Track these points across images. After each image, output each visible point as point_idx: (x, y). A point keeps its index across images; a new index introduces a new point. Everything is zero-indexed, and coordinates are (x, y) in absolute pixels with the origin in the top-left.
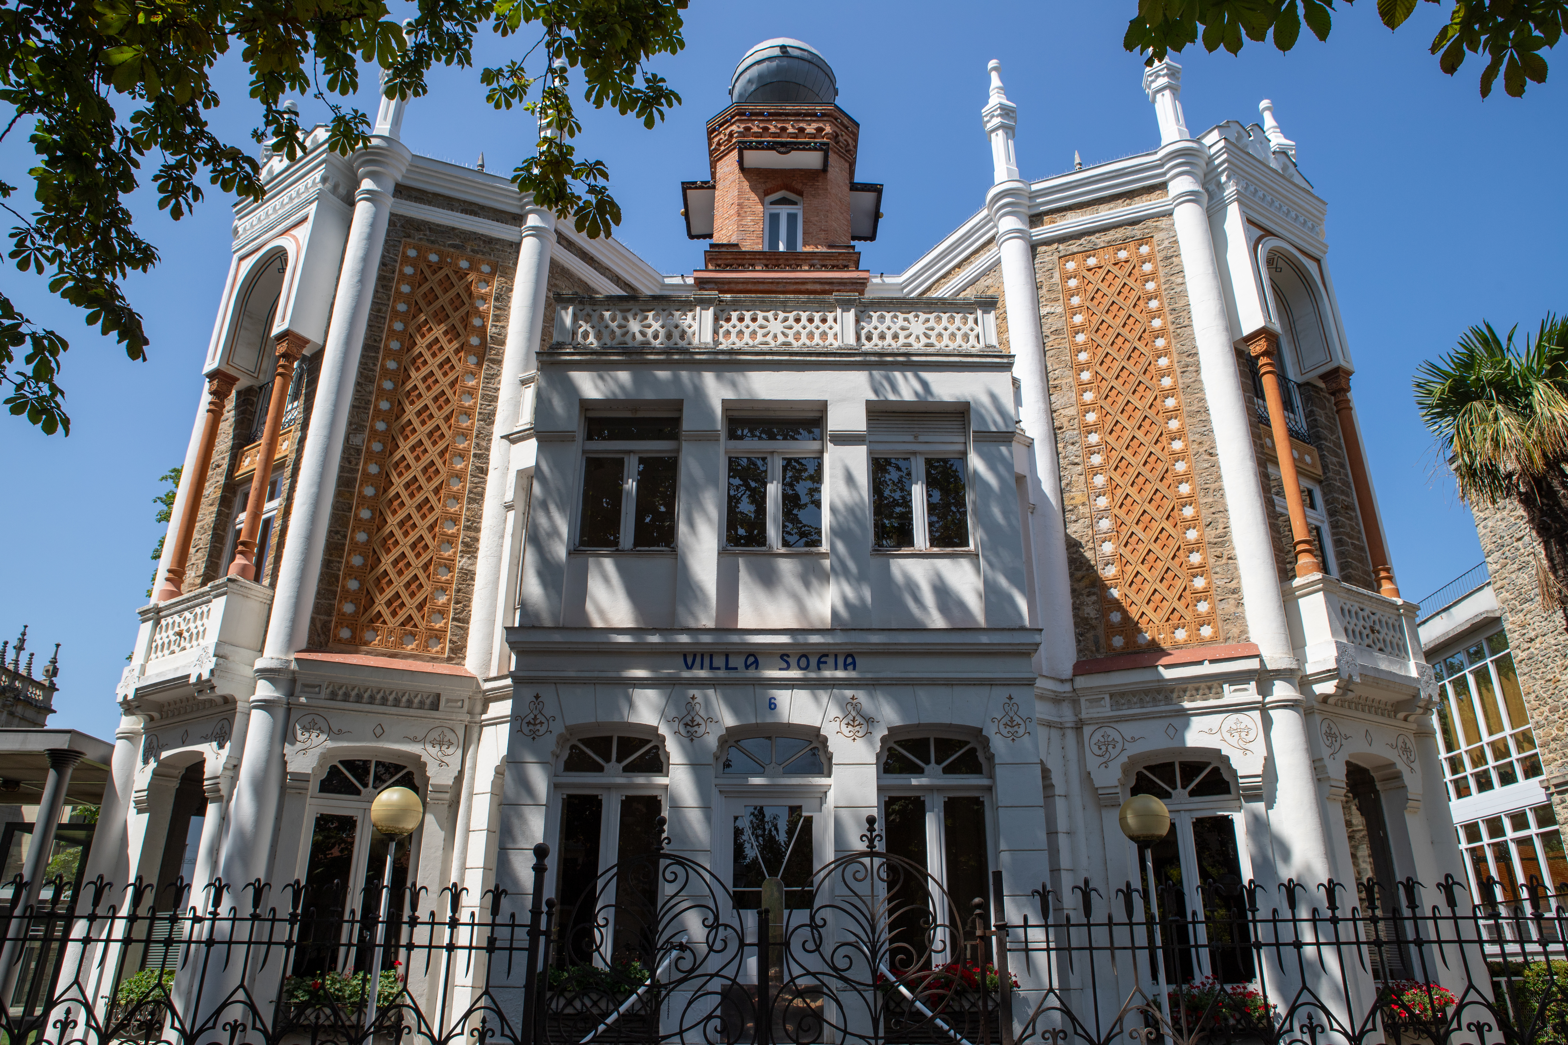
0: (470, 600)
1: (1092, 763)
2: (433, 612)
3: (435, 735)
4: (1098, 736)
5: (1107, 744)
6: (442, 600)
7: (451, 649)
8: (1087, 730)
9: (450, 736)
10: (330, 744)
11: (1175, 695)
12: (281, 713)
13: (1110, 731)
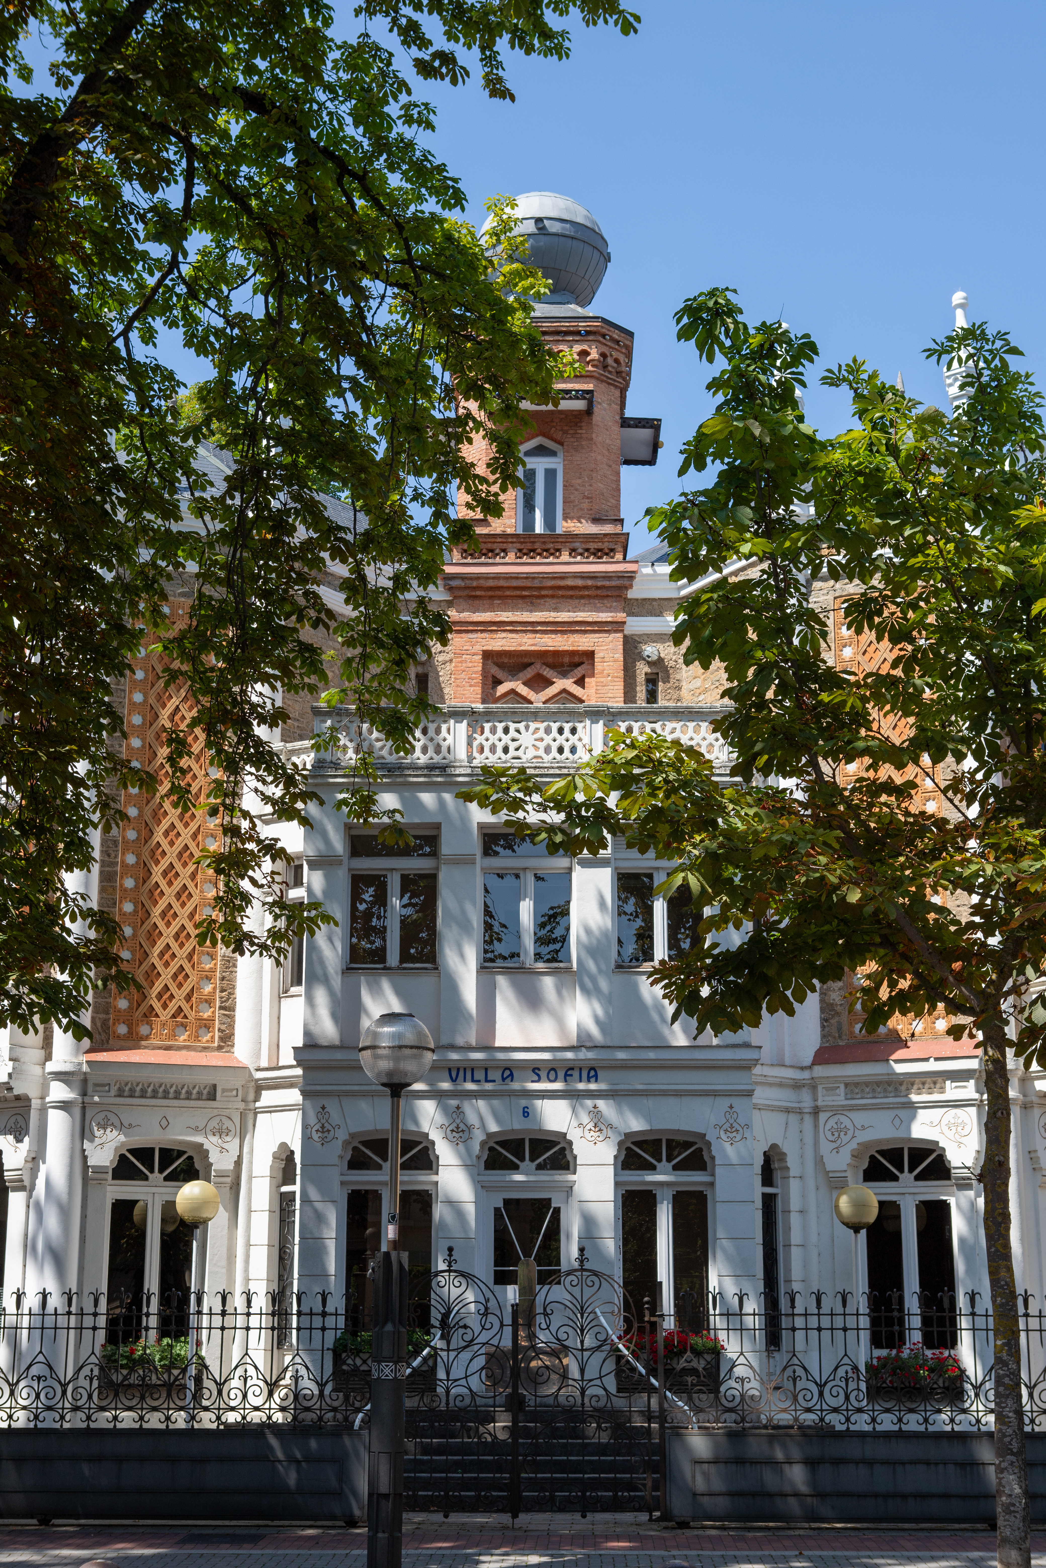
0: (234, 987)
1: (825, 1147)
2: (200, 1001)
3: (214, 1123)
4: (832, 1123)
5: (841, 1130)
6: (208, 989)
7: (221, 1039)
8: (823, 1117)
9: (227, 1123)
10: (122, 1138)
11: (903, 1088)
12: (77, 1111)
13: (843, 1119)
